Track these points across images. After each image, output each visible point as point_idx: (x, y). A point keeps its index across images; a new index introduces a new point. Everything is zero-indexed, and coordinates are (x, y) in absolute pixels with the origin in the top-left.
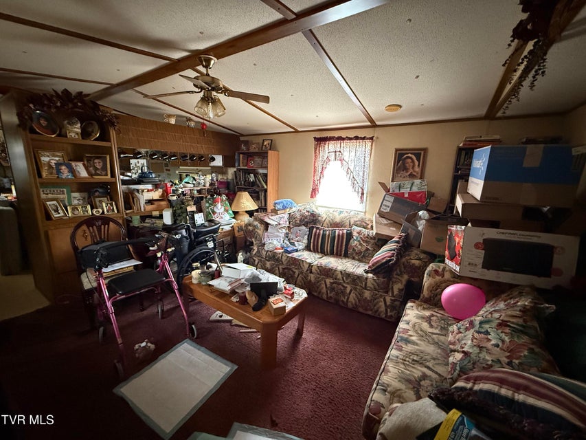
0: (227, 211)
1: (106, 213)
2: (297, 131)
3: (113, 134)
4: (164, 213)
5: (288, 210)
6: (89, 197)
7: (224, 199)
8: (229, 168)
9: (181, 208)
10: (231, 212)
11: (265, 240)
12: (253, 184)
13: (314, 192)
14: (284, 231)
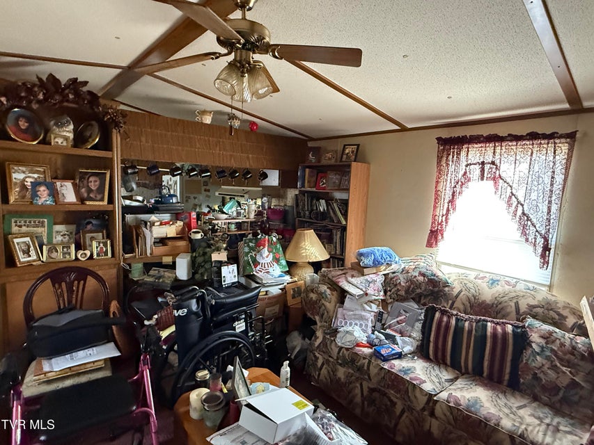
0: (277, 260)
1: (95, 257)
2: (403, 129)
3: (116, 139)
4: (178, 260)
5: (383, 268)
6: (78, 232)
7: (274, 239)
8: (289, 190)
9: (205, 254)
10: (284, 262)
11: (338, 322)
12: (324, 216)
13: (434, 236)
14: (374, 308)
